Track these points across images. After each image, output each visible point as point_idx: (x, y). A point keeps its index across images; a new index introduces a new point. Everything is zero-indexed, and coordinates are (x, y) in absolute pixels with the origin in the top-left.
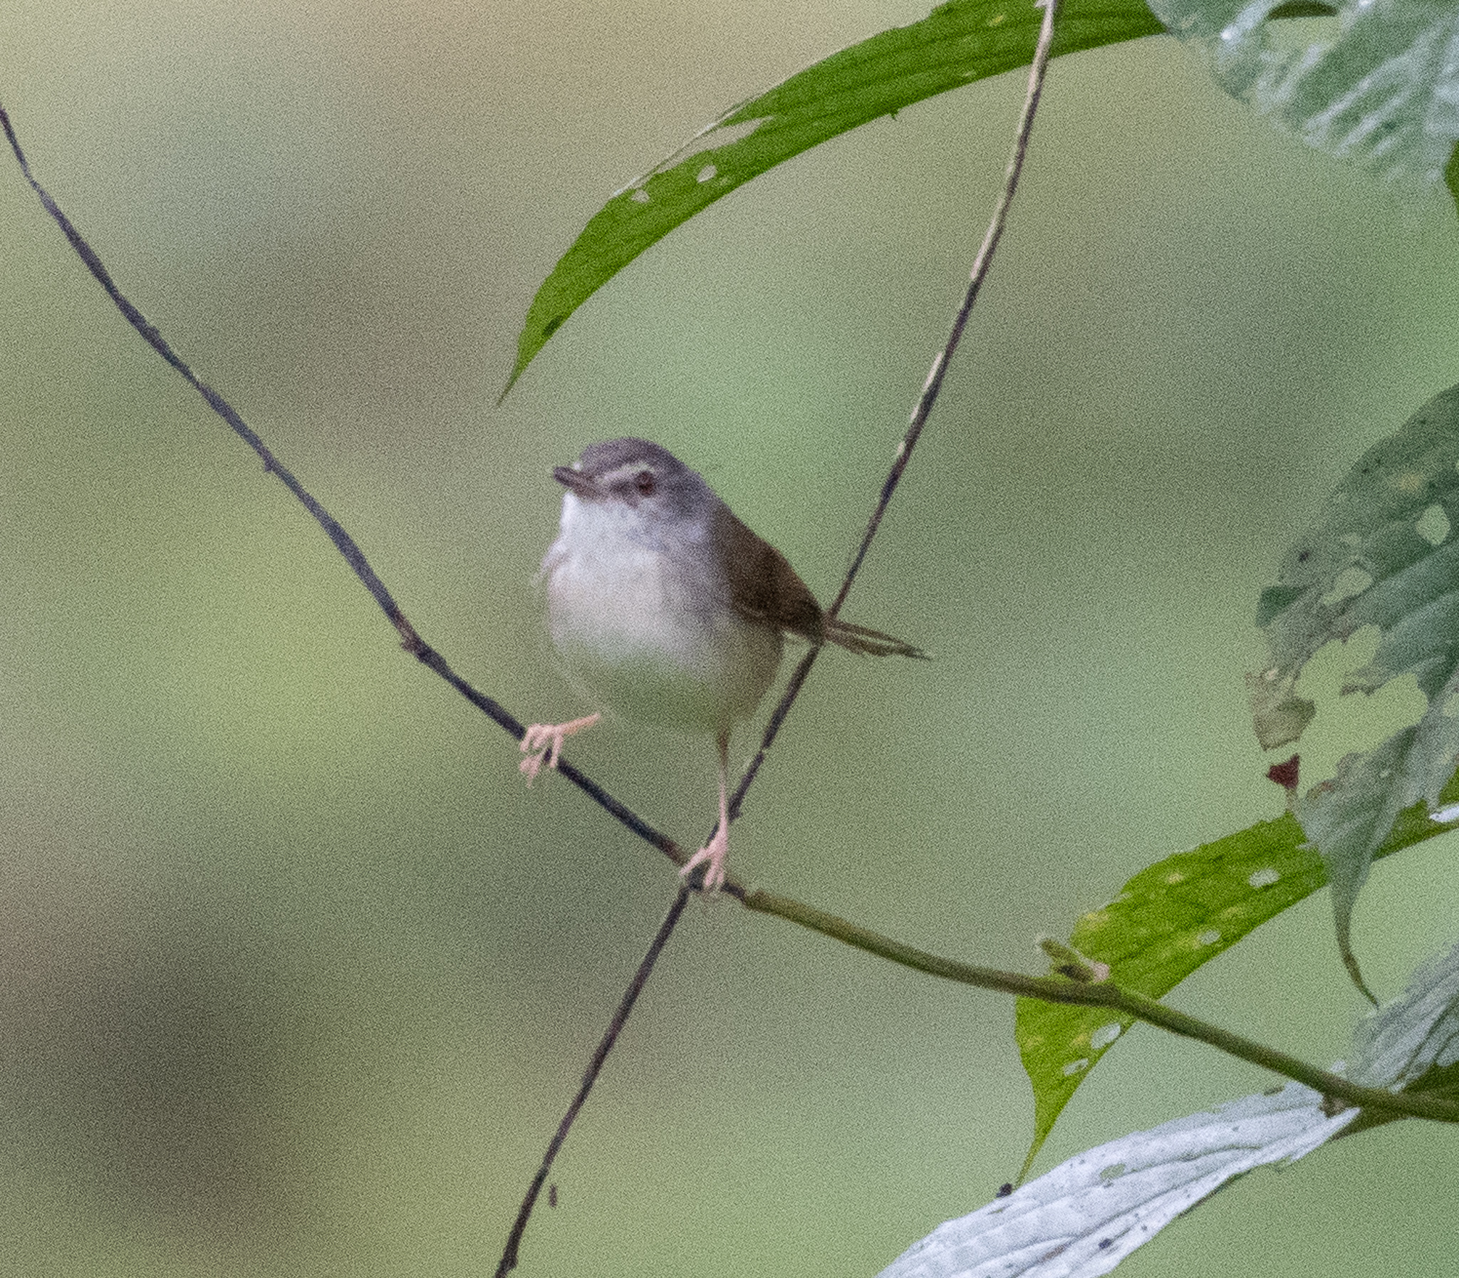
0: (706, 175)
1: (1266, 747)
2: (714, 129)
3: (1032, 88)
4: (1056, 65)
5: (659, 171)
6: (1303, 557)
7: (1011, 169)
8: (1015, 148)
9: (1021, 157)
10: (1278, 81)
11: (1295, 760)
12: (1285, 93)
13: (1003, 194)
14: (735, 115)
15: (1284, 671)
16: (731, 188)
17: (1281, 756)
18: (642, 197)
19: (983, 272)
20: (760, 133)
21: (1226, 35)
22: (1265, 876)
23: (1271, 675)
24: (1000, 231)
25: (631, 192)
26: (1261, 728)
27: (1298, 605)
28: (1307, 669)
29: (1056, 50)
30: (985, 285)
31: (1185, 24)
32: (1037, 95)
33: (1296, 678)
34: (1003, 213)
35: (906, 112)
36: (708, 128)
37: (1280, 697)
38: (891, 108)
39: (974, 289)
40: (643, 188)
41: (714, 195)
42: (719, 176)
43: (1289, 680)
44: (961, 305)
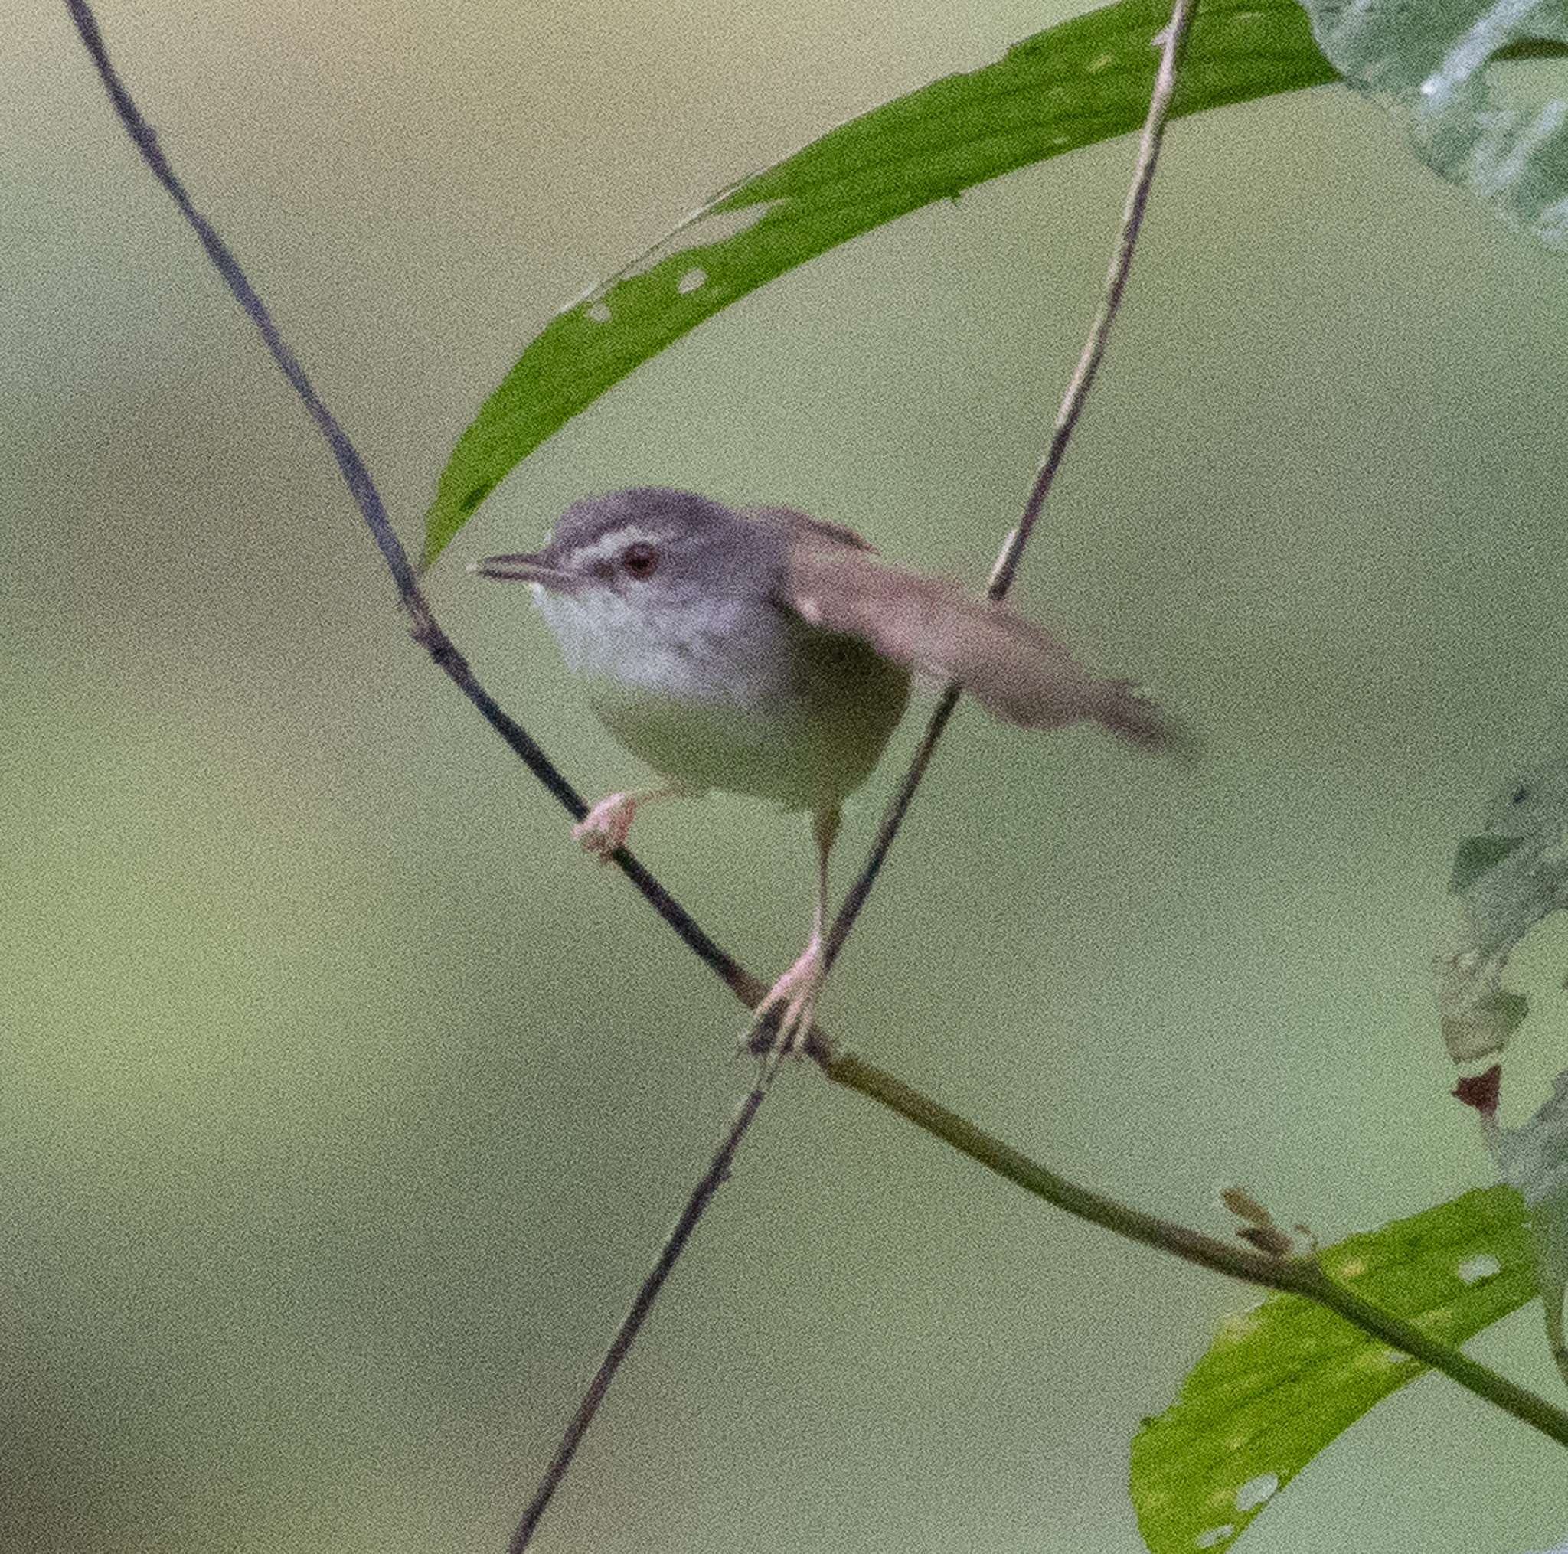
0: (691, 282)
1: (1457, 1059)
2: (701, 218)
3: (1143, 160)
4: (1177, 129)
5: (626, 277)
6: (1520, 797)
7: (1113, 271)
8: (1120, 242)
9: (1128, 253)
10: (1505, 151)
11: (1495, 1071)
12: (1512, 169)
13: (1103, 305)
14: (732, 196)
15: (1485, 955)
16: (723, 302)
17: (1478, 1068)
18: (600, 314)
19: (1074, 416)
20: (766, 225)
21: (1428, 88)
22: (1479, 1267)
23: (1468, 960)
24: (1097, 359)
25: (584, 306)
26: (1452, 1031)
27: (1509, 863)
28: (1519, 952)
29: (1177, 108)
30: (1076, 433)
31: (1370, 73)
32: (1150, 168)
33: (1504, 962)
34: (1103, 332)
35: (972, 194)
36: (694, 214)
37: (1481, 988)
38: (951, 188)
39: (1063, 437)
40: (603, 300)
41: (702, 310)
42: (709, 285)
43: (1492, 966)
44: (1043, 462)
